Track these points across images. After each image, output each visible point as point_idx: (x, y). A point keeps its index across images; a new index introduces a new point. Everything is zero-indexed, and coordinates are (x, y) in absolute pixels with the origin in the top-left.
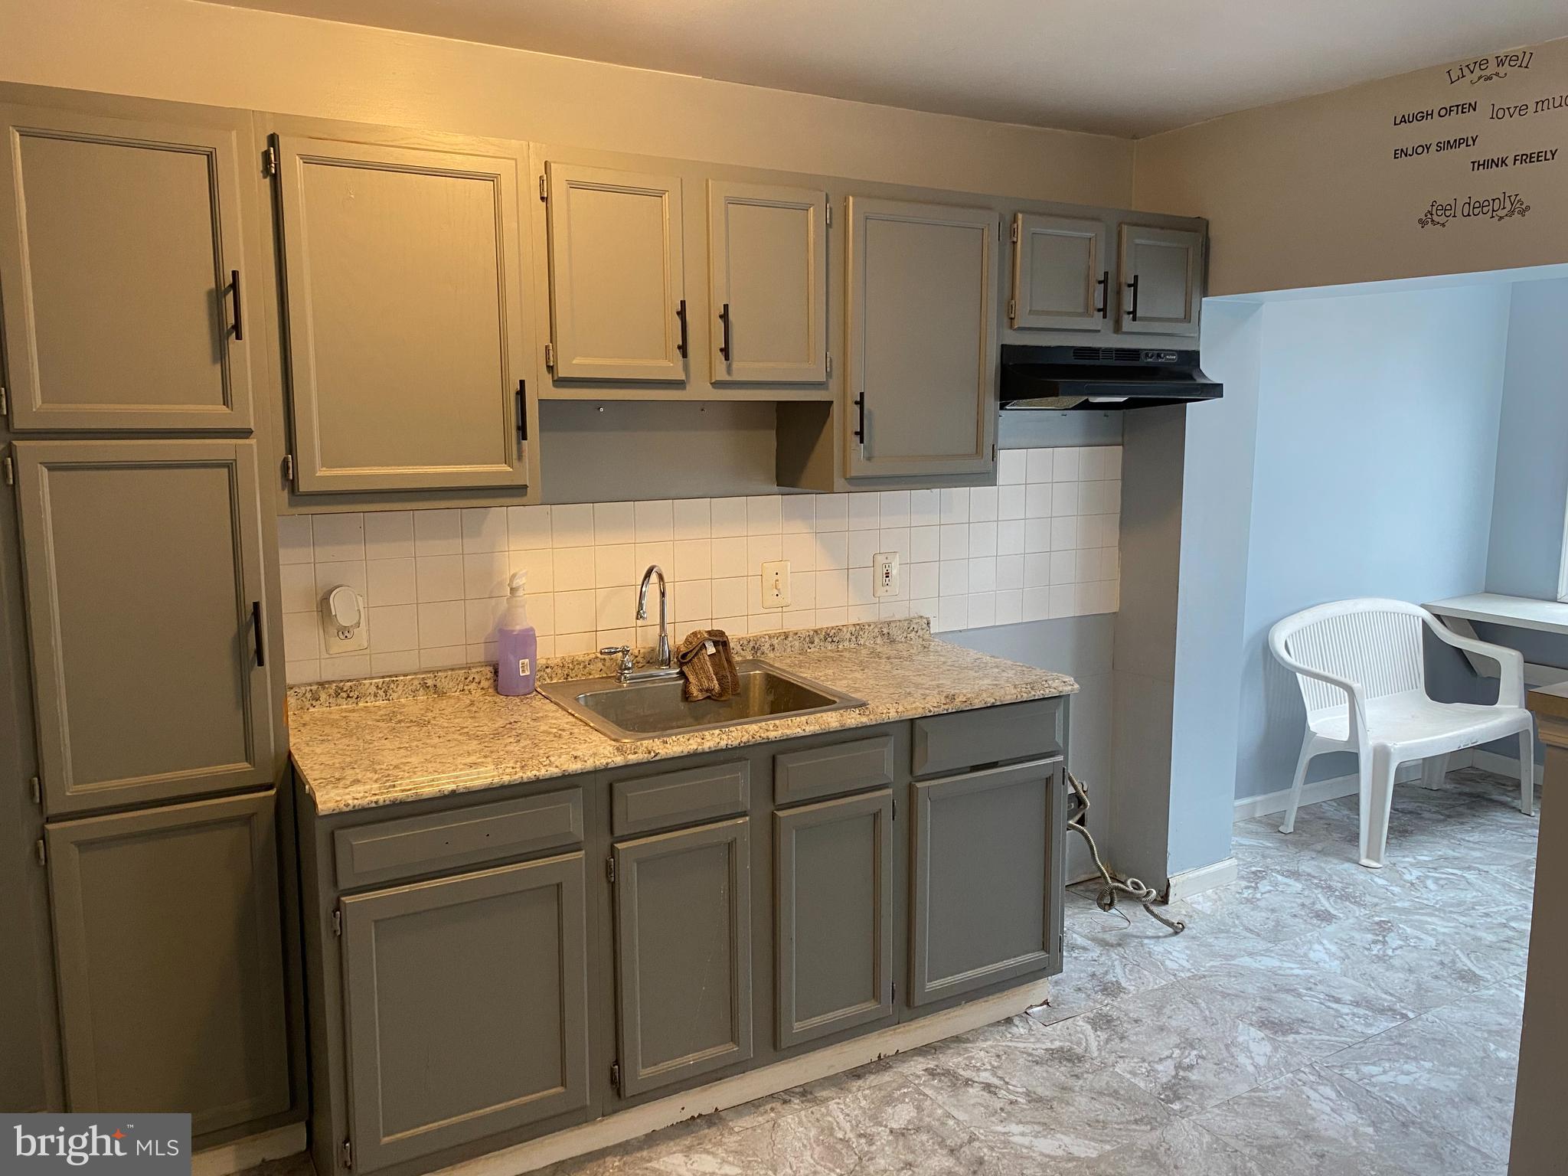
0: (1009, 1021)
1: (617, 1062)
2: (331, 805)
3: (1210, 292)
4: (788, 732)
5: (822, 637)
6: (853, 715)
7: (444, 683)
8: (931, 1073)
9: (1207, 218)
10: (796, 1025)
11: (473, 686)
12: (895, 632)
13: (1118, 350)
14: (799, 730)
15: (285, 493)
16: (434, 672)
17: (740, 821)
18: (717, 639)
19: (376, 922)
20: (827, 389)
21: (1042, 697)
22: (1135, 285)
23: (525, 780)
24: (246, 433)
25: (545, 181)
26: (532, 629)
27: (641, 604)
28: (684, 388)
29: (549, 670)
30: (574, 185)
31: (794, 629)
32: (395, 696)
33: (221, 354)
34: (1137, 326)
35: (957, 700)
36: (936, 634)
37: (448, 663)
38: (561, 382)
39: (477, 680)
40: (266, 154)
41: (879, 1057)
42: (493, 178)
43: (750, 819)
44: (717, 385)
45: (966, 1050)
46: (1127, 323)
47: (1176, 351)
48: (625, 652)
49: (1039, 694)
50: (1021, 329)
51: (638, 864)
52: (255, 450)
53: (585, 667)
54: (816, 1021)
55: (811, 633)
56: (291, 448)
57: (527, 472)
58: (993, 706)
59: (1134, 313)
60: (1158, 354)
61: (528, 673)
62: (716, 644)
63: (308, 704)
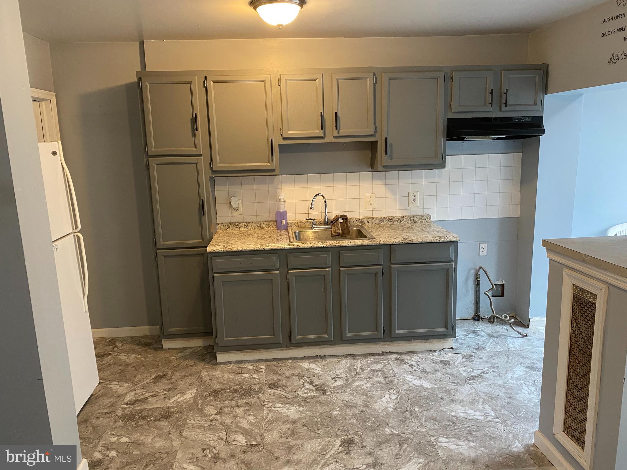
0: (435, 351)
1: (290, 333)
2: (210, 250)
3: (548, 92)
4: (343, 244)
5: (387, 219)
6: (367, 241)
7: (263, 225)
8: (396, 359)
9: (547, 63)
10: (348, 334)
11: (271, 227)
12: (416, 219)
13: (500, 118)
14: (346, 244)
15: (211, 171)
16: (260, 222)
17: (328, 269)
18: (343, 217)
19: (223, 282)
20: (375, 137)
21: (442, 241)
22: (506, 93)
23: (261, 249)
24: (201, 155)
25: (280, 80)
26: (286, 211)
27: (312, 205)
28: (324, 139)
29: (293, 224)
30: (287, 80)
31: (376, 217)
32: (249, 228)
33: (194, 135)
34: (508, 108)
35: (408, 240)
36: (433, 221)
37: (264, 220)
38: (285, 139)
39: (272, 225)
40: (204, 81)
41: (383, 352)
42: (264, 81)
43: (331, 269)
44: (335, 137)
45: (413, 356)
46: (504, 108)
47: (531, 117)
48: (314, 220)
49: (441, 240)
50: (454, 112)
51: (295, 277)
52: (203, 160)
53: (304, 224)
54: (354, 334)
55: (383, 218)
56: (211, 159)
57: (275, 165)
58: (421, 243)
59: (506, 104)
60: (521, 118)
61: (284, 224)
62: (343, 219)
63: (226, 228)
